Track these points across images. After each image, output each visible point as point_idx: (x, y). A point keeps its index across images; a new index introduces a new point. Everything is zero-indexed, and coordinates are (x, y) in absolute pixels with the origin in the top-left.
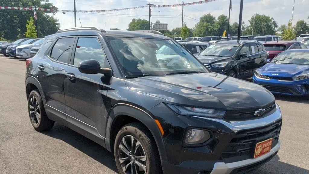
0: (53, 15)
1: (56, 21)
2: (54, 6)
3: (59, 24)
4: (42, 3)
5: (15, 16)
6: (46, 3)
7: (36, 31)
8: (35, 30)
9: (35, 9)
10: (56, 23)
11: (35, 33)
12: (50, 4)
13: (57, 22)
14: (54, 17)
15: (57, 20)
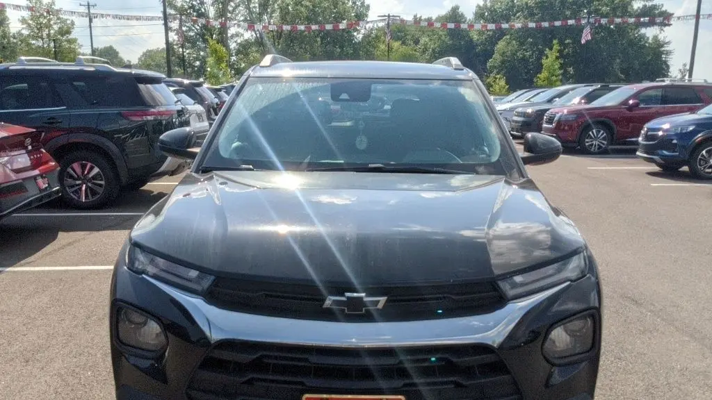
0: (658, 32)
1: (662, 46)
2: (664, 9)
3: (668, 53)
4: (637, 5)
5: (567, 41)
6: (645, 6)
7: (562, 71)
8: (560, 68)
9: (589, 22)
10: (663, 49)
11: (559, 75)
12: (654, 7)
13: (666, 48)
14: (659, 37)
15: (666, 43)
